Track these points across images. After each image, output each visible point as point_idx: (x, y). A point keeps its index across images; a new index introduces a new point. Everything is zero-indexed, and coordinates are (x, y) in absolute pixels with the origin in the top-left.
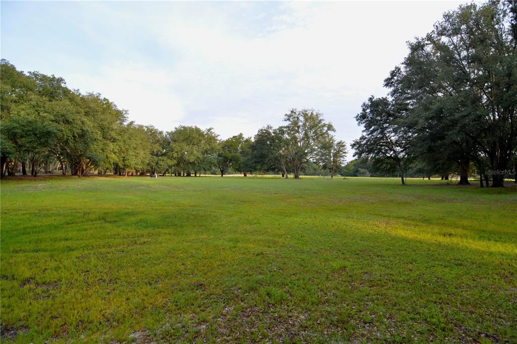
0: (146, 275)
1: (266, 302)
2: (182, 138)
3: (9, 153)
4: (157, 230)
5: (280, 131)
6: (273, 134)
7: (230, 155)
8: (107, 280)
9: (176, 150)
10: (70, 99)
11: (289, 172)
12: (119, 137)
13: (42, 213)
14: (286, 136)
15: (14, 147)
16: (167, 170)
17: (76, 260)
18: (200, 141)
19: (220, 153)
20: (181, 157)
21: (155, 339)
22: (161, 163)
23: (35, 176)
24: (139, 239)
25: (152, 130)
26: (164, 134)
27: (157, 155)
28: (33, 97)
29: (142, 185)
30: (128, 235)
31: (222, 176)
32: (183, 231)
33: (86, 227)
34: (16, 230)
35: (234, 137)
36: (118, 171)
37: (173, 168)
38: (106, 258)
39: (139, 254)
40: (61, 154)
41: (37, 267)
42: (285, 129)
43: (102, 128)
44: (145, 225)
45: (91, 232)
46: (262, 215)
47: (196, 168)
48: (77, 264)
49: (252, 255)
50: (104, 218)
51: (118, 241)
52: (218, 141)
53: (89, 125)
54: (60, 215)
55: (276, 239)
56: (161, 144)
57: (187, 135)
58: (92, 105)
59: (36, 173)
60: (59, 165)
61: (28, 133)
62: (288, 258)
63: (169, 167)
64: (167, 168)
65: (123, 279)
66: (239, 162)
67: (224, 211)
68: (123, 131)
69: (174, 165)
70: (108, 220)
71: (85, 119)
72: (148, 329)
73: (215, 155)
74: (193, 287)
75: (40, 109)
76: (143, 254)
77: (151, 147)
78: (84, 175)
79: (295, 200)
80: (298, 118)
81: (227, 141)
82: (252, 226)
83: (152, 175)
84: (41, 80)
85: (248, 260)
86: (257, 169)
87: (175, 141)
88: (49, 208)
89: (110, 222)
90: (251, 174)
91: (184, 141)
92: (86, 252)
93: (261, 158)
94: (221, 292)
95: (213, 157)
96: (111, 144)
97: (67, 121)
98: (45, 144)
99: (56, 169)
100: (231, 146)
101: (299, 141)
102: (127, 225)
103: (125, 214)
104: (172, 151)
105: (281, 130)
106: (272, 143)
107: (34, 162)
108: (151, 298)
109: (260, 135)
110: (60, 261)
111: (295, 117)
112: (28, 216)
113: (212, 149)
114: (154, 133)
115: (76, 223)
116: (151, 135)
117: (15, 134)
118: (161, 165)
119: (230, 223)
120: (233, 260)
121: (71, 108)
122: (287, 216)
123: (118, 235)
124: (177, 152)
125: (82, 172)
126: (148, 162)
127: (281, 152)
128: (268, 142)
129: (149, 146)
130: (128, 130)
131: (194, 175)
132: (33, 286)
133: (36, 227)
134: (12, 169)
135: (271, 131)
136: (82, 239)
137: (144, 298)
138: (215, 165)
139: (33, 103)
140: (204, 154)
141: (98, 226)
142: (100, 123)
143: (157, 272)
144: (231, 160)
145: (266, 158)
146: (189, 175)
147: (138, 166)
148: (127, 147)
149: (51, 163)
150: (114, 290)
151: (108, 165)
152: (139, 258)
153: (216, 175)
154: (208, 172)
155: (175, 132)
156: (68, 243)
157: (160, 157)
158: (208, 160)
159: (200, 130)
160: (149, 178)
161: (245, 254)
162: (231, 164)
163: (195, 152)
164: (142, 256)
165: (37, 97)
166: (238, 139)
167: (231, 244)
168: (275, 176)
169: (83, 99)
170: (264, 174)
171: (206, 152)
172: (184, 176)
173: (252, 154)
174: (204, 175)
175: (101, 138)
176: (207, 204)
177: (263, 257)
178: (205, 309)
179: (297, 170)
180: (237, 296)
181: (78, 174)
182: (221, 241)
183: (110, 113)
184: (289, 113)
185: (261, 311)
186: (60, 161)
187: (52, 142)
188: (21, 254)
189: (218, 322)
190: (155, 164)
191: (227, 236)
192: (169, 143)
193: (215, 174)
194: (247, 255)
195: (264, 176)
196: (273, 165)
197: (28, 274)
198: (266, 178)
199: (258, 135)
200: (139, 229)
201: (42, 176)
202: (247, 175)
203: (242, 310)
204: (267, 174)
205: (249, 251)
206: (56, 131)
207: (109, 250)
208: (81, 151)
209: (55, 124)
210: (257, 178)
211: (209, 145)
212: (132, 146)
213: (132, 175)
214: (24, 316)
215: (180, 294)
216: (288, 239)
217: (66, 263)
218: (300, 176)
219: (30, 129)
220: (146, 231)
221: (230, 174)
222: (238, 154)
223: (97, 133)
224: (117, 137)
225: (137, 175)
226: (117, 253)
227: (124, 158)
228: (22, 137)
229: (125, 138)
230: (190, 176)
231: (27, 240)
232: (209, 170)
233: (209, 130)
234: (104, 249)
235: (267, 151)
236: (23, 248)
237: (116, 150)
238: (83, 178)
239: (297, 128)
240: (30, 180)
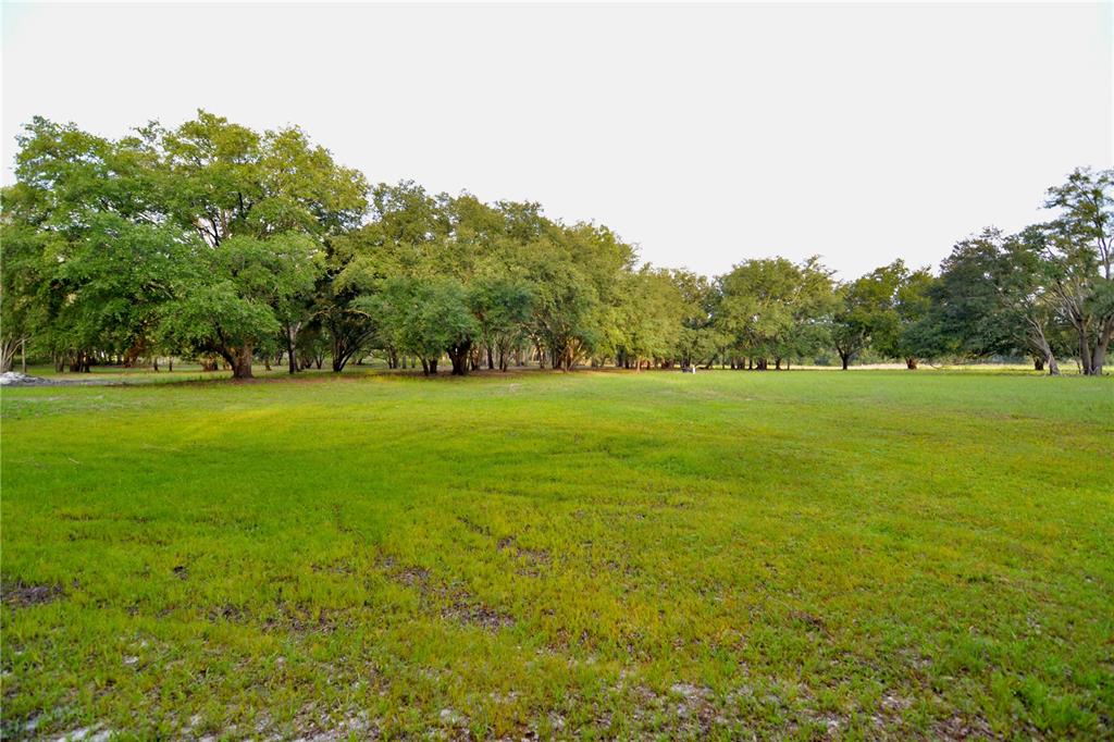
0: (692, 571)
1: (1015, 717)
2: (746, 285)
3: (474, 336)
4: (703, 481)
5: (1027, 239)
6: (1004, 252)
7: (866, 317)
8: (623, 566)
9: (734, 313)
10: (550, 236)
11: (1060, 353)
12: (625, 296)
13: (517, 431)
14: (1051, 251)
15: (480, 325)
16: (716, 356)
17: (570, 519)
18: (790, 288)
19: (840, 313)
20: (745, 327)
21: (722, 711)
22: (703, 342)
23: (505, 370)
24: (670, 496)
25: (685, 275)
26: (710, 281)
27: (695, 327)
28: (501, 241)
29: (668, 388)
30: (651, 486)
31: (845, 368)
32: (759, 490)
33: (580, 461)
34: (486, 456)
35: (878, 271)
36: (625, 360)
37: (727, 352)
38: (616, 524)
39: (674, 526)
40: (538, 333)
41: (517, 520)
42: (1046, 233)
43: (598, 282)
44: (679, 468)
45: (588, 471)
46: (974, 474)
47: (780, 351)
48: (573, 525)
49: (955, 579)
50: (606, 447)
51: (634, 494)
52: (834, 286)
53: (580, 279)
54: (541, 437)
55: (1032, 546)
56: (702, 303)
57: (760, 280)
58: (583, 242)
59: (506, 366)
60: (535, 353)
61: (497, 302)
62: (1081, 608)
63: (719, 350)
64: (716, 351)
65: (650, 568)
66: (893, 333)
67: (857, 455)
68: (633, 283)
69: (729, 346)
70: (614, 451)
71: (572, 268)
72: (707, 685)
73: (827, 319)
74: (796, 621)
75: (509, 260)
76: (682, 527)
77: (683, 311)
78: (572, 368)
79: (1093, 439)
80: (1097, 193)
81: (859, 283)
82: (948, 501)
83: (685, 366)
84: (511, 211)
85: (944, 588)
86: (950, 350)
87: (732, 294)
88: (526, 423)
89: (617, 456)
90: (931, 363)
91: (751, 291)
92: (584, 506)
93: (962, 319)
94: (871, 653)
95: (823, 324)
96: (613, 308)
97: (547, 275)
98: (517, 318)
99: (530, 359)
100: (871, 293)
101: (1101, 263)
102: (647, 464)
103: (642, 444)
104: (725, 316)
105: (1034, 237)
106: (1002, 277)
107: (502, 347)
108: (708, 622)
109: (960, 258)
110: (547, 515)
111: (1085, 193)
112: (500, 434)
113: (820, 304)
114: (689, 281)
115: (565, 452)
116: (683, 285)
117: (480, 305)
118: (703, 347)
119: (879, 486)
120: (899, 580)
121: (554, 252)
122: (1067, 484)
123: (633, 482)
124: (735, 318)
125: (569, 365)
126: (677, 341)
127: (1032, 297)
128: (986, 275)
129: (679, 309)
130: (640, 279)
131: (774, 367)
132: (514, 551)
133: (510, 454)
134: (477, 360)
135: (997, 243)
136: (576, 482)
137: (693, 618)
138: (826, 342)
139: (502, 251)
140: (798, 319)
141: (599, 461)
142: (597, 272)
143: (713, 571)
144: (869, 330)
145: (980, 318)
146: (762, 367)
147: (659, 351)
148: (639, 313)
149: (524, 348)
150: (636, 587)
151: (608, 350)
152: (674, 533)
153: (829, 365)
154: (807, 359)
155: (733, 275)
156: (557, 487)
157: (701, 331)
158: (809, 330)
159: (790, 264)
160: (680, 373)
161: (930, 570)
162: (869, 338)
163: (777, 315)
164: (680, 530)
165: (506, 240)
166: (889, 276)
167: (887, 538)
168: (1009, 367)
169: (568, 233)
170: (971, 363)
171: (804, 313)
172: (751, 368)
173: (931, 311)
174: (800, 367)
175: (597, 301)
176: (812, 434)
177: (992, 590)
178: (833, 681)
179: (1093, 350)
180: (920, 676)
181: (562, 366)
182: (857, 525)
183: (611, 252)
184: (1062, 181)
185: (1001, 736)
186: (537, 345)
187: (527, 313)
188: (495, 496)
189: (870, 724)
190: (690, 345)
191: (874, 517)
192: (719, 299)
193: (826, 364)
194: (938, 577)
195: (973, 367)
196: (1005, 337)
197: (506, 531)
198: (978, 374)
199: (952, 257)
200: (671, 475)
201: (513, 371)
202: (918, 366)
203: (938, 715)
204: (980, 363)
205: (943, 566)
206: (532, 295)
207: (619, 509)
208: (567, 326)
209: (530, 283)
210: (949, 374)
211: (812, 295)
212: (648, 311)
213: (648, 368)
214: (506, 598)
215: (769, 630)
216: (1077, 554)
217: (557, 520)
218: (1104, 368)
219: (499, 295)
220: (683, 482)
221: (864, 363)
222: (891, 314)
223: (590, 292)
224: (622, 296)
225: (656, 368)
226: (635, 516)
227: (635, 334)
228: (488, 308)
229: (637, 295)
230: (765, 369)
231: (501, 474)
232: (811, 354)
233: (811, 262)
234: (611, 507)
235: (984, 298)
236: (497, 486)
237: (622, 322)
238: (570, 373)
239: (1092, 225)
240: (500, 376)
